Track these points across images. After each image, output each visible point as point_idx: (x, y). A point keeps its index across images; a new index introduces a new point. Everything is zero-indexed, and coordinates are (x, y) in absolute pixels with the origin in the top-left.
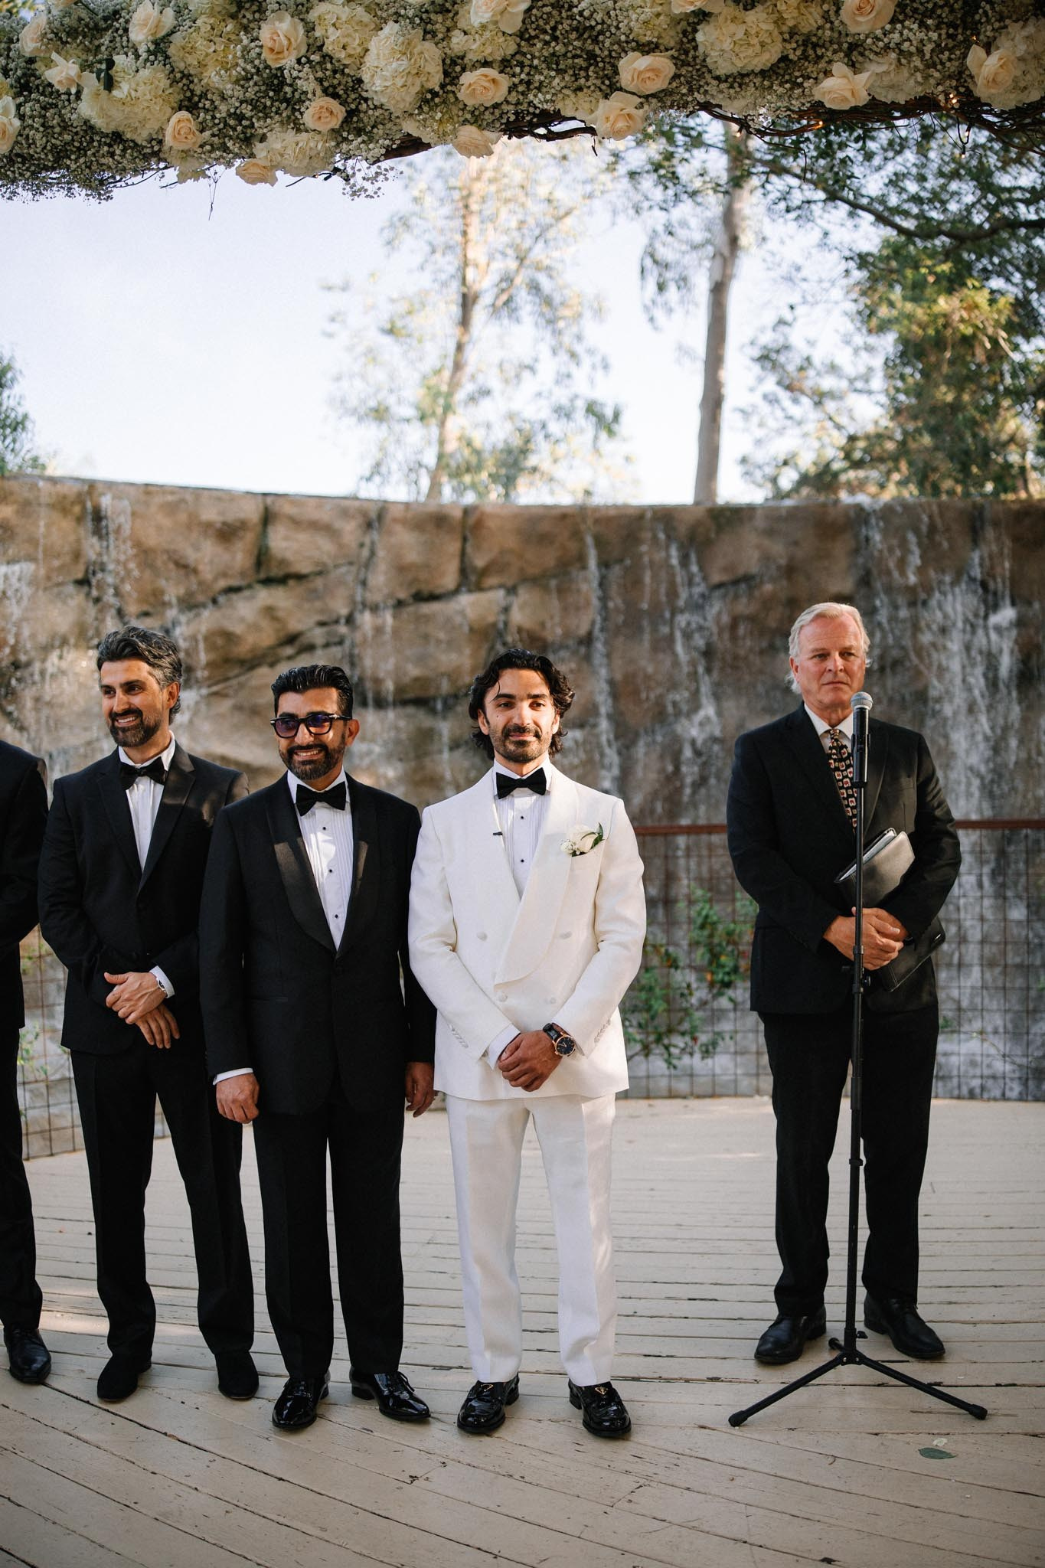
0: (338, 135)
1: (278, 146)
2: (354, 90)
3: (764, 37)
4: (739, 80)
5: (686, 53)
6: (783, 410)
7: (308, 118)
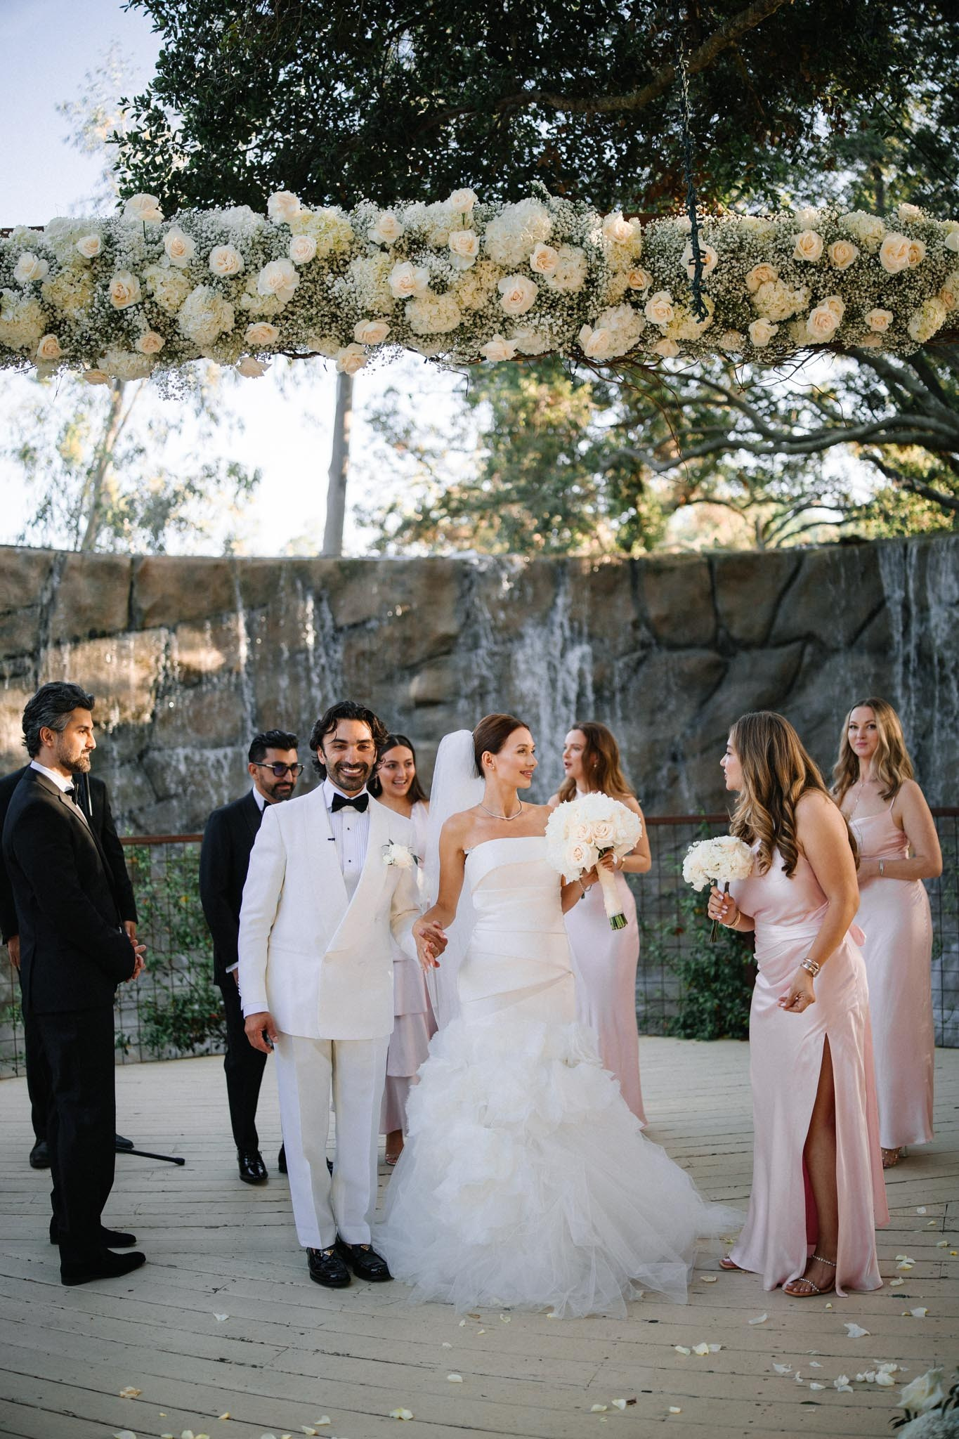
0: (158, 357)
1: (115, 361)
2: (170, 326)
3: (450, 314)
4: (430, 338)
5: (397, 317)
6: (391, 464)
7: (139, 344)
